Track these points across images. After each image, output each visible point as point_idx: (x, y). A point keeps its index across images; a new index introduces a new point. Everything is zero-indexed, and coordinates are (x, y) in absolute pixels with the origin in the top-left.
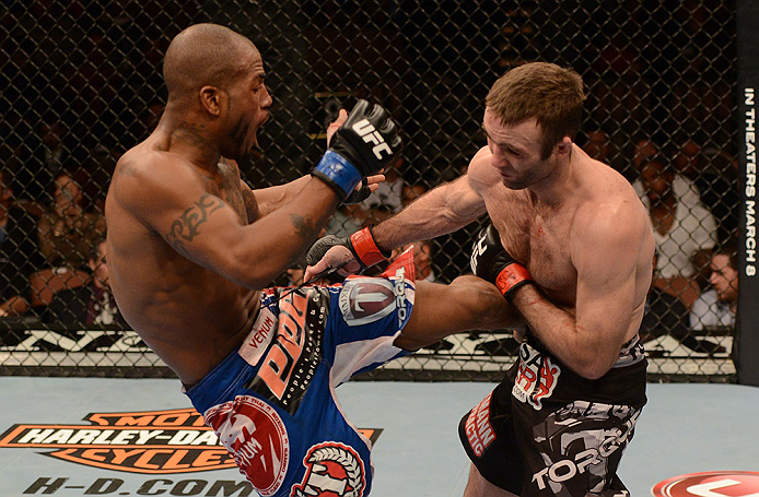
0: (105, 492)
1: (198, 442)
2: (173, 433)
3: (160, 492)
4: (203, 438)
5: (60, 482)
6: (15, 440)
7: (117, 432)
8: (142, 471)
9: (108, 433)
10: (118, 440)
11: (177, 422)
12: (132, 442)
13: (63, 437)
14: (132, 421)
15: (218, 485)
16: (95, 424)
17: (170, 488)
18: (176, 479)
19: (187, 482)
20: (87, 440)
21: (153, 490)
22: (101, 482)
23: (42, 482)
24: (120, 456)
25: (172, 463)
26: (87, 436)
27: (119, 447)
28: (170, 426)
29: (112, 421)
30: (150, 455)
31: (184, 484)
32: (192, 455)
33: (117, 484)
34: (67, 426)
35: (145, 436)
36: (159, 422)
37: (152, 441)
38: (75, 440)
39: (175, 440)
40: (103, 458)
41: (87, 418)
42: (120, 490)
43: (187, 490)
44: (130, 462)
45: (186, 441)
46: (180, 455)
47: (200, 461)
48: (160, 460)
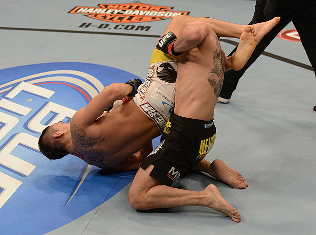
0: (104, 28)
1: (133, 14)
2: (125, 11)
3: (121, 28)
4: (134, 13)
5: (90, 24)
6: (76, 11)
7: (108, 10)
8: (115, 22)
9: (105, 10)
10: (108, 12)
11: (126, 8)
12: (112, 13)
13: (91, 11)
14: (112, 7)
15: (139, 27)
16: (101, 7)
17: (124, 27)
18: (126, 25)
19: (129, 26)
20: (98, 12)
21: (119, 28)
22: (102, 25)
23: (84, 24)
24: (109, 17)
25: (124, 20)
26: (98, 11)
27: (108, 14)
28: (124, 9)
29: (106, 6)
30: (118, 17)
31: (128, 26)
32: (131, 17)
33: (107, 25)
34: (92, 8)
35: (116, 11)
36: (120, 7)
37: (118, 13)
38: (94, 12)
39: (126, 13)
40: (103, 18)
41: (98, 5)
42: (109, 27)
43: (129, 28)
44: (111, 19)
45: (129, 13)
46: (128, 17)
47: (133, 20)
48: (121, 19)
